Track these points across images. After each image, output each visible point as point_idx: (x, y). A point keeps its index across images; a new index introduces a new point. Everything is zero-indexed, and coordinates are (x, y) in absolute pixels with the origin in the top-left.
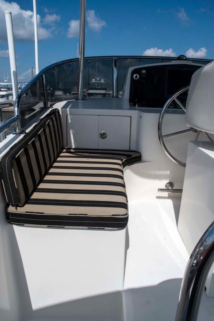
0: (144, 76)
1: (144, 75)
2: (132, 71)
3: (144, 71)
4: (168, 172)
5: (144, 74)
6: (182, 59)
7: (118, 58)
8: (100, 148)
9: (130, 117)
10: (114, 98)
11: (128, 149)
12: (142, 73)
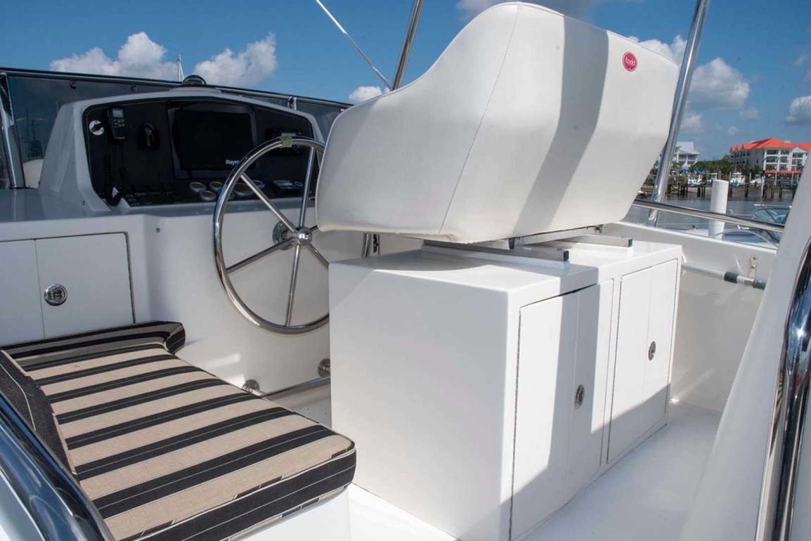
0: (120, 126)
1: (121, 123)
2: (83, 111)
3: (118, 113)
4: (236, 358)
5: (119, 121)
6: (199, 83)
7: (9, 75)
8: (50, 335)
9: (126, 234)
10: (15, 192)
11: (130, 322)
12: (114, 118)
